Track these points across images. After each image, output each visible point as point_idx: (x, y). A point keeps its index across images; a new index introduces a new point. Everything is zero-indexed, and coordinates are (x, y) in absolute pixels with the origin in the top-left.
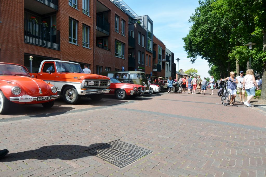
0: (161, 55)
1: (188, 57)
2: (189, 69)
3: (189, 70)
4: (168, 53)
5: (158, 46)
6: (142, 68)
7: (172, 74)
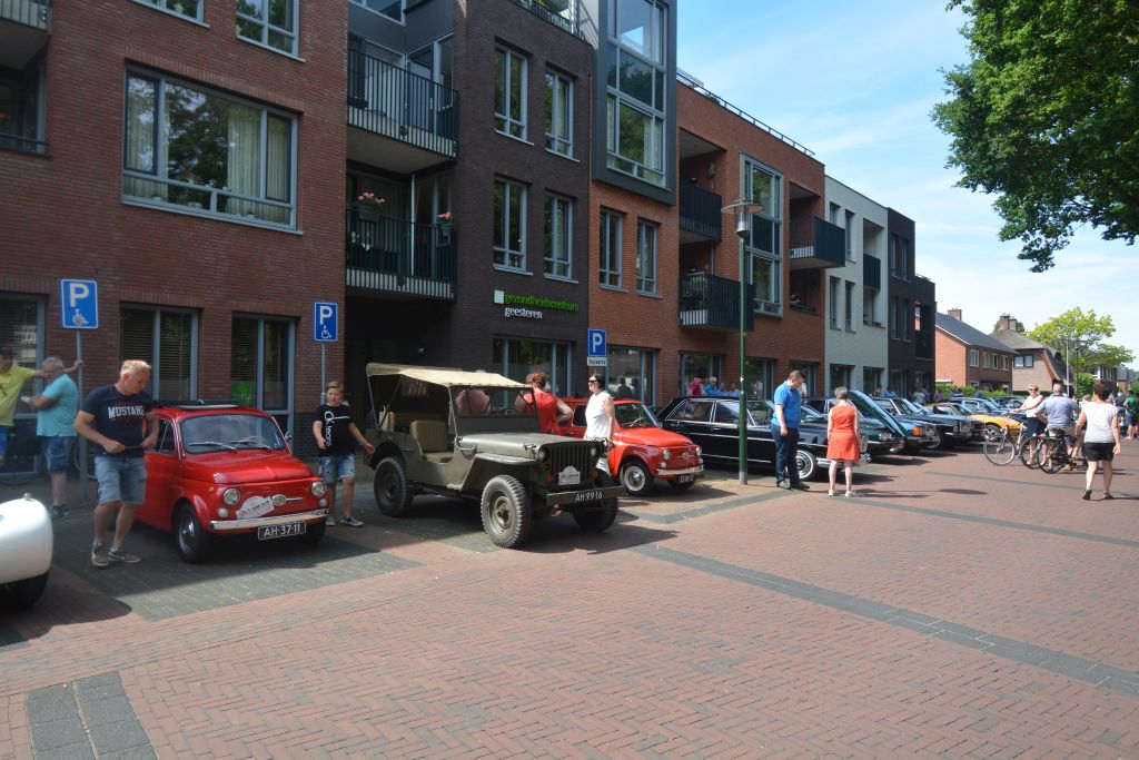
0: (768, 223)
1: (1007, 235)
2: (1057, 315)
3: (1057, 323)
4: (849, 215)
5: (742, 159)
6: (545, 302)
7: (891, 341)
